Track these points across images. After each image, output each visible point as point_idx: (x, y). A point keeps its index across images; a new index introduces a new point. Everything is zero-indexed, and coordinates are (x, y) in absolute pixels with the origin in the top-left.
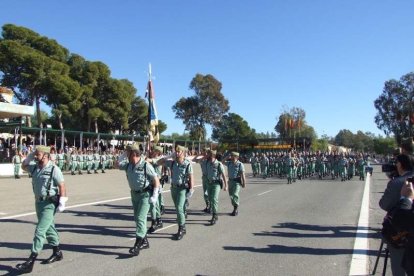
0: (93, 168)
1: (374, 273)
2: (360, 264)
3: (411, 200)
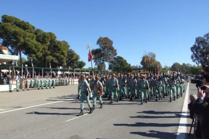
3: (202, 98)
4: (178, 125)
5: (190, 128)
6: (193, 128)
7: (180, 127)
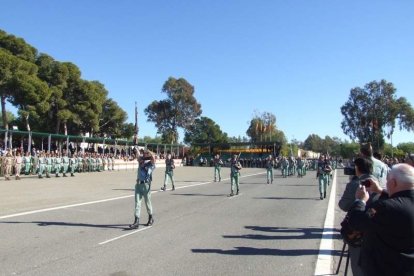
0: (61, 171)
1: (337, 273)
2: (325, 264)
3: (364, 202)
4: (316, 252)
5: (338, 258)
6: (344, 259)
7: (320, 256)
